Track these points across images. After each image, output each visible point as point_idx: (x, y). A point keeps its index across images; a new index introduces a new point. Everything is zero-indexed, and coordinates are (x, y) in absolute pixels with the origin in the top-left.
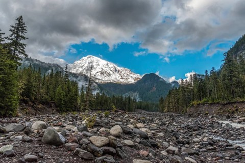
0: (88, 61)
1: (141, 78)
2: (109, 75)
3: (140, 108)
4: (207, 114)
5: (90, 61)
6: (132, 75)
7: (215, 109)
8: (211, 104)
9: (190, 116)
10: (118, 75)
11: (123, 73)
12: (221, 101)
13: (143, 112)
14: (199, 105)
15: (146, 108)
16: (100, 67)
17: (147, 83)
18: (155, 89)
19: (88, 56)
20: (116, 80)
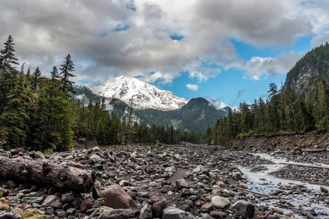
0: (122, 82)
1: (186, 102)
2: (148, 99)
3: (185, 140)
4: (252, 147)
5: (124, 82)
6: (175, 99)
7: (260, 142)
8: (257, 137)
9: (236, 149)
10: (158, 99)
11: (164, 96)
12: (266, 134)
13: (188, 144)
14: (245, 137)
15: (192, 140)
16: (136, 89)
17: (193, 110)
18: (203, 116)
19: (122, 76)
20: (156, 105)
